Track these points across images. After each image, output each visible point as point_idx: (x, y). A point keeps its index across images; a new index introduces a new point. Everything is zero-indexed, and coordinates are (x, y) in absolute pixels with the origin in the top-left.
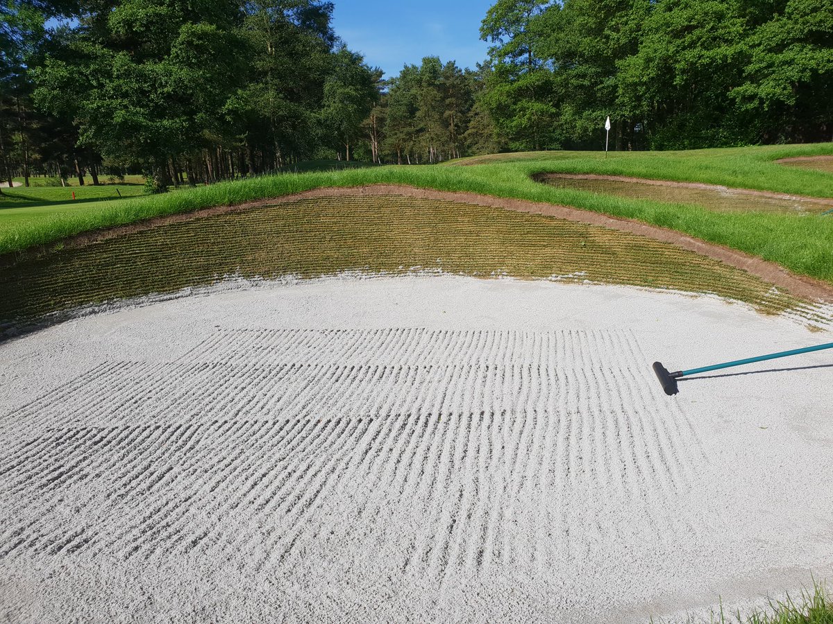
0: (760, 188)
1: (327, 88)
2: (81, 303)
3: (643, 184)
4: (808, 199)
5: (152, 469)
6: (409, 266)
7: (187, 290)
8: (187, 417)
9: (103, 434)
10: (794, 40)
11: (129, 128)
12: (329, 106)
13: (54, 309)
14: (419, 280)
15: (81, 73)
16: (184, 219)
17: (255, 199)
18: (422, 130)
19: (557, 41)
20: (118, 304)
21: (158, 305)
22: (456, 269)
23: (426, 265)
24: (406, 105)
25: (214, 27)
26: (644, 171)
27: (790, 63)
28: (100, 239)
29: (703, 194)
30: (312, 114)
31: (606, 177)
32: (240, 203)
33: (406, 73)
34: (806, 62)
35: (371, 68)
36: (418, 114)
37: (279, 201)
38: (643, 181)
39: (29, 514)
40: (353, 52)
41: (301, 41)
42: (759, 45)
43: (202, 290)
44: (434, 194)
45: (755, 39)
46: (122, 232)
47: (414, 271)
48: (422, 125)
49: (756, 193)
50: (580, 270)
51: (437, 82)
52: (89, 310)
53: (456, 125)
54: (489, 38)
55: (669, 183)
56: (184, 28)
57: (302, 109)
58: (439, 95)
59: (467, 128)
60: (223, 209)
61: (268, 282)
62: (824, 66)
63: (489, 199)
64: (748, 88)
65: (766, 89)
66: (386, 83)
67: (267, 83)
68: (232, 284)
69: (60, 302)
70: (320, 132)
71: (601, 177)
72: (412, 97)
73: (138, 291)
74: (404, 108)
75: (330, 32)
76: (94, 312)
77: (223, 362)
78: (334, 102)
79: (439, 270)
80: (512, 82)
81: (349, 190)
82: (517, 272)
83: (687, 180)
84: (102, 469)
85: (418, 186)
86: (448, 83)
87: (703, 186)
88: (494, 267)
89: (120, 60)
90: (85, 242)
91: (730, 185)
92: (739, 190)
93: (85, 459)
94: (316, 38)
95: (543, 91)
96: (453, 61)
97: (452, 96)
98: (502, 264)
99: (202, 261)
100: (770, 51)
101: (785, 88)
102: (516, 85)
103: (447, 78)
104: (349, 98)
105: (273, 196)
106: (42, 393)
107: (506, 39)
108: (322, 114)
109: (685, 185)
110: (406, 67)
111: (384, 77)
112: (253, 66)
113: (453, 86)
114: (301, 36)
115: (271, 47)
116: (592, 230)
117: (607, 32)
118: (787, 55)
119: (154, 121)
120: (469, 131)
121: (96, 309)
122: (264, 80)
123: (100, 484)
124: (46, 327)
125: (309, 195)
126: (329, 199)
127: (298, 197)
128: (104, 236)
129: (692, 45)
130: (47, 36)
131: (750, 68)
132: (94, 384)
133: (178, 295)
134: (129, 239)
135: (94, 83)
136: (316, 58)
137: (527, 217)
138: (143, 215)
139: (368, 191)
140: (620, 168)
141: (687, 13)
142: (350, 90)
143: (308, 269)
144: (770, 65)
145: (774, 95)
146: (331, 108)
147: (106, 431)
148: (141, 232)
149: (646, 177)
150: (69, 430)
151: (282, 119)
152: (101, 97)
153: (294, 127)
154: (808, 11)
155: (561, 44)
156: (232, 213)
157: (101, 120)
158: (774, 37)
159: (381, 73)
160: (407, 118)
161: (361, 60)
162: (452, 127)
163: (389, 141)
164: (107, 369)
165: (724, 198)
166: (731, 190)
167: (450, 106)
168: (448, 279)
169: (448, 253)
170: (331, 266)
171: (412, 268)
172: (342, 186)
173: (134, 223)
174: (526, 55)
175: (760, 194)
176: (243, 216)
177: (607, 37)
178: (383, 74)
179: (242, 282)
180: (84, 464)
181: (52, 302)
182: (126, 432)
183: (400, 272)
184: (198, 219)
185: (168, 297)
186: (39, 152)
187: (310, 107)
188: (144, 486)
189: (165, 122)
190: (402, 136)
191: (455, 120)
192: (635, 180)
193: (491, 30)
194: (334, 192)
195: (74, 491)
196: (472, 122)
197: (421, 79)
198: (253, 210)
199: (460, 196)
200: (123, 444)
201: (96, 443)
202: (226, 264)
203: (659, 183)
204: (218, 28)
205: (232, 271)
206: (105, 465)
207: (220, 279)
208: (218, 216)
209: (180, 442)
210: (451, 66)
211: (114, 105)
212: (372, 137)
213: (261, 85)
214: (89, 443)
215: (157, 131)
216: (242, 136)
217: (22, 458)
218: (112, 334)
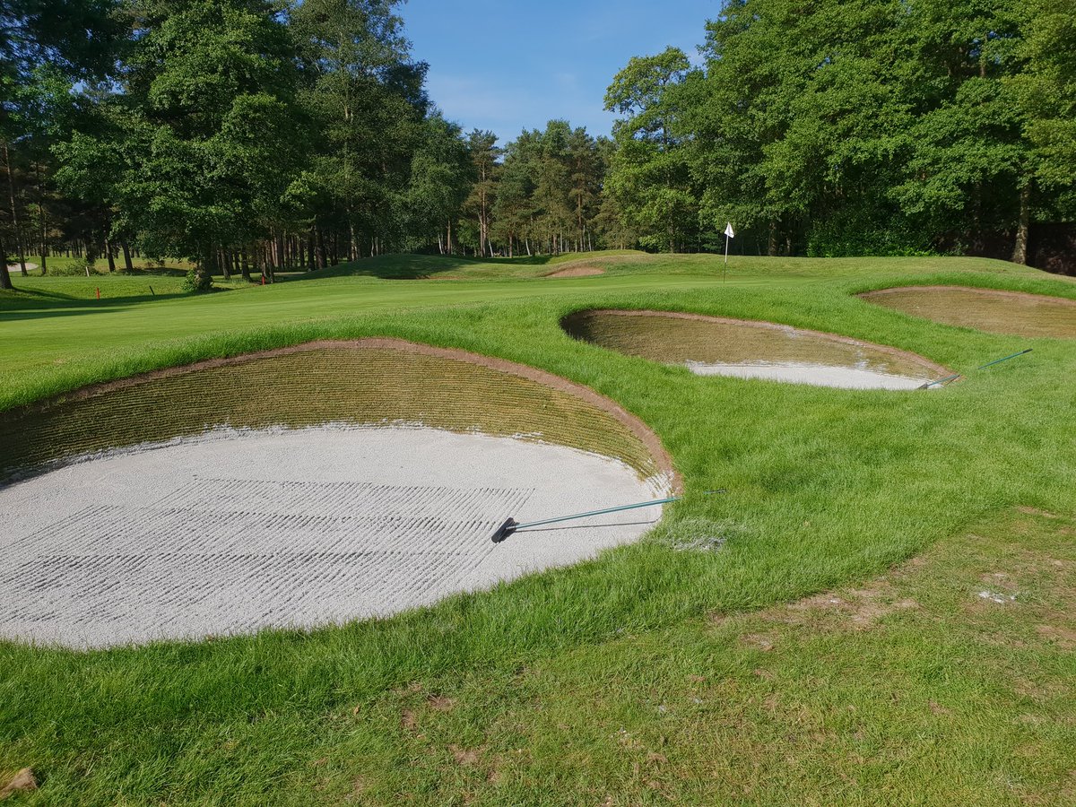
0: (827, 330)
1: (415, 164)
2: (78, 451)
3: (704, 322)
4: (871, 345)
5: (105, 583)
6: (392, 419)
7: (177, 439)
8: (143, 550)
9: (77, 560)
10: (966, 132)
11: (170, 217)
12: (417, 186)
13: (53, 457)
14: (399, 433)
15: (114, 150)
16: (180, 371)
17: (251, 352)
18: (541, 212)
19: (694, 116)
20: (112, 452)
21: (149, 453)
22: (435, 423)
23: (408, 418)
24: (522, 181)
25: (274, 98)
26: (707, 306)
27: (959, 159)
28: (100, 392)
29: (768, 335)
30: (398, 196)
31: (663, 314)
32: (236, 355)
33: (525, 139)
34: (976, 160)
35: (482, 131)
36: (536, 192)
37: (275, 353)
38: (705, 318)
39: (21, 604)
40: (449, 122)
41: (386, 107)
42: (925, 136)
43: (192, 439)
44: (426, 349)
45: (922, 129)
46: (121, 385)
47: (396, 424)
48: (542, 205)
49: (823, 335)
50: (538, 430)
51: (562, 153)
52: (86, 457)
53: (585, 208)
54: (617, 109)
55: (733, 321)
56: (238, 99)
57: (384, 190)
58: (565, 169)
59: (598, 211)
60: (218, 362)
61: (255, 432)
62: (998, 165)
63: (475, 357)
64: (911, 187)
65: (932, 190)
66: (500, 152)
67: (342, 156)
68: (221, 434)
69: (59, 450)
70: (407, 218)
71: (658, 314)
72: (530, 170)
73: (131, 440)
74: (518, 185)
75: (422, 95)
76: (89, 459)
77: (188, 508)
78: (425, 182)
79: (420, 424)
80: (641, 164)
81: (344, 343)
82: (488, 429)
83: (752, 318)
84: (72, 581)
85: (411, 341)
86: (576, 154)
87: (769, 325)
88: (469, 422)
89: (162, 135)
90: (85, 395)
91: (797, 325)
92: (806, 331)
93: (61, 575)
94: (403, 105)
95: (679, 175)
96: (583, 127)
97: (579, 171)
98: (478, 420)
99: (194, 412)
100: (938, 143)
101: (952, 190)
102: (646, 167)
103: (575, 148)
104: (444, 178)
105: (269, 349)
106: (37, 529)
107: (637, 110)
108: (410, 196)
109: (750, 323)
110: (524, 132)
111: (496, 144)
112: (326, 136)
113: (583, 158)
114: (386, 101)
115: (349, 113)
116: (555, 394)
117: (752, 111)
118: (957, 149)
119: (197, 207)
120: (600, 215)
121: (92, 456)
122: (338, 153)
123: (69, 591)
124: (46, 472)
125: (305, 347)
126: (323, 351)
127: (293, 350)
128: (103, 389)
129: (847, 133)
130: (75, 104)
131: (915, 164)
132: (79, 524)
133: (168, 444)
134: (126, 391)
135: (129, 161)
136: (403, 128)
137: (506, 376)
138: (140, 369)
139: (363, 344)
140: (682, 304)
141: (842, 95)
142: (445, 168)
143: (294, 420)
144: (936, 161)
145: (938, 198)
146: (421, 190)
147: (81, 558)
148: (138, 385)
149: (709, 313)
150: (54, 557)
151: (358, 201)
152: (137, 179)
153: (374, 210)
154: (979, 99)
155: (699, 120)
156: (228, 365)
157: (136, 205)
158: (941, 128)
159: (494, 139)
160: (522, 198)
161: (458, 131)
162: (579, 209)
163: (497, 225)
164: (91, 512)
165: (789, 340)
166: (798, 331)
167: (576, 184)
168: (427, 433)
169: (431, 408)
170: (318, 417)
171: (395, 421)
172: (338, 339)
173: (132, 377)
174: (661, 131)
175: (826, 336)
176: (238, 368)
177: (752, 117)
178: (496, 139)
179: (231, 432)
180: (60, 578)
181: (52, 451)
182: (95, 559)
183: (383, 425)
184: (194, 372)
185: (159, 445)
186: (60, 228)
187: (395, 186)
188: (96, 591)
189: (212, 210)
190: (515, 219)
191: (584, 200)
192: (696, 317)
193: (618, 99)
194: (330, 344)
195: (52, 593)
196: (604, 204)
197: (542, 148)
198: (248, 362)
199: (450, 352)
200: (90, 567)
201: (71, 566)
202: (217, 415)
203: (722, 320)
204: (279, 100)
205: (221, 422)
206: (74, 580)
207: (210, 429)
208: (214, 368)
209: (131, 567)
210: (581, 133)
211: (151, 189)
212: (480, 218)
213: (335, 159)
214: (66, 566)
215: (202, 218)
216: (309, 221)
217: (19, 574)
218: (102, 480)
